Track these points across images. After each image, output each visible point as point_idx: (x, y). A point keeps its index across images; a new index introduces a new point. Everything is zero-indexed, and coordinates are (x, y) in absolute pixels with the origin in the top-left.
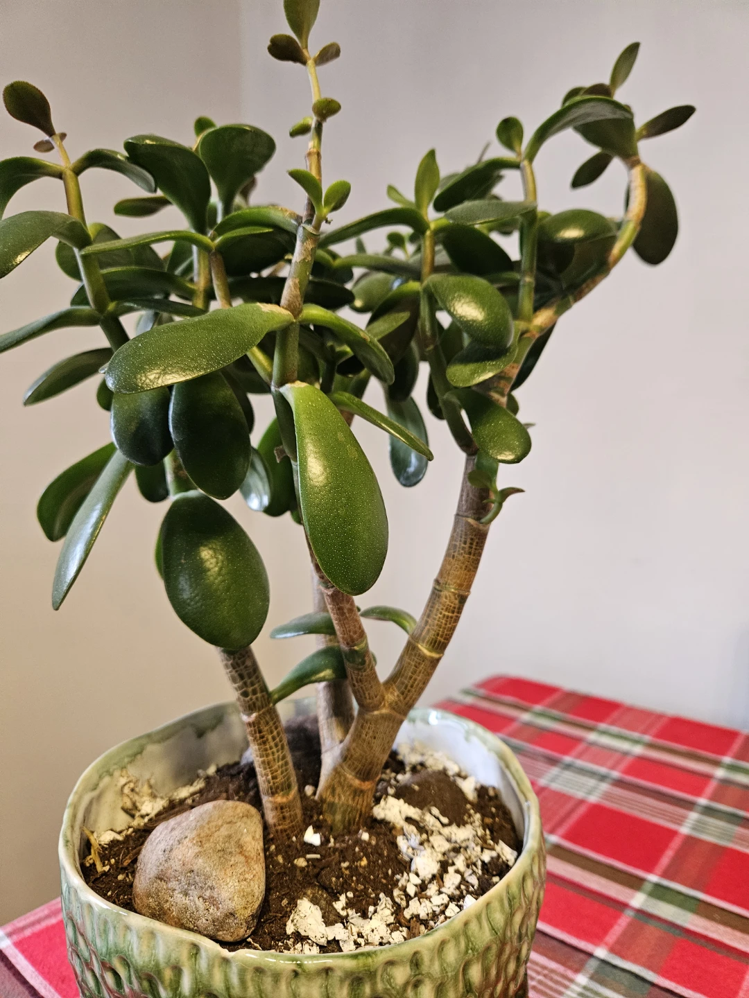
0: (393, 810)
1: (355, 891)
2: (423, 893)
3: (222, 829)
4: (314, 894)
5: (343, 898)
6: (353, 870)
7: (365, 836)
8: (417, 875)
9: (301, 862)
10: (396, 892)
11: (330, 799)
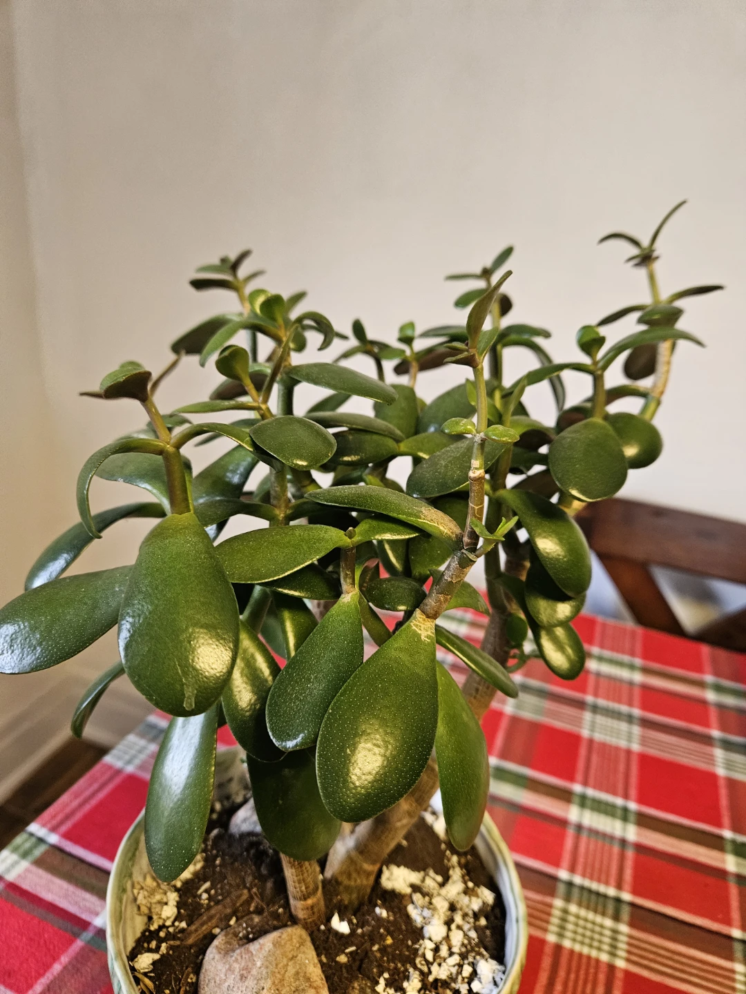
0: (399, 878)
1: (388, 970)
2: (438, 954)
3: (289, 968)
4: (359, 985)
5: (382, 981)
6: (383, 950)
7: (384, 914)
8: (430, 939)
9: (342, 959)
10: (418, 960)
11: (346, 882)
